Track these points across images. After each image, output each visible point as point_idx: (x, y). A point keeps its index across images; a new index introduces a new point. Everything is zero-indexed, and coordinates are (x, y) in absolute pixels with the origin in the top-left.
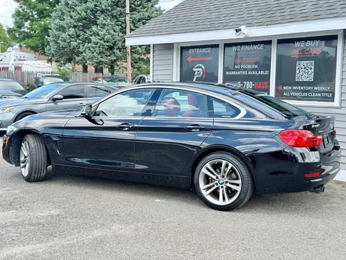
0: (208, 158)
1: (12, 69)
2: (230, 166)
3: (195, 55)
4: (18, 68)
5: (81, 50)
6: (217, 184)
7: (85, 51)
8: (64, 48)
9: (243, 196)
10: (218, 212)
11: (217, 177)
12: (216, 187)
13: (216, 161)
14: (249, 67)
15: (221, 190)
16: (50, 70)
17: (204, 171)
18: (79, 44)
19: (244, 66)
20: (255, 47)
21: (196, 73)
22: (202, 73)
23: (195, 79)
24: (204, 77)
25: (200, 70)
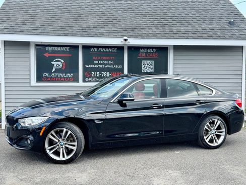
21: (55, 65)
22: (61, 65)
23: (54, 70)
24: (63, 69)
25: (60, 63)
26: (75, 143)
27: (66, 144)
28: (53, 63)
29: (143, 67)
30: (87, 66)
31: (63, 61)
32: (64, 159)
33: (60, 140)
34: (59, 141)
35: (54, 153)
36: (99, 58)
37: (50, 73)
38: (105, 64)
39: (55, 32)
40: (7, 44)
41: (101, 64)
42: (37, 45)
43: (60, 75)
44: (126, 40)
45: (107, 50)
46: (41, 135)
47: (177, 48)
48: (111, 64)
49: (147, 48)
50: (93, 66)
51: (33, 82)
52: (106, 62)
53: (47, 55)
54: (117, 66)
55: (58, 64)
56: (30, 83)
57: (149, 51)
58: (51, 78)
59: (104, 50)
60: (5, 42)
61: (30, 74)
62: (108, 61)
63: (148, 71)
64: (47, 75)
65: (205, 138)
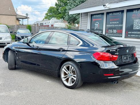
0: (65, 63)
1: (50, 26)
2: (73, 68)
3: (95, 18)
4: (52, 26)
5: (77, 18)
6: (68, 76)
7: (78, 18)
8: (71, 17)
9: (77, 82)
10: (68, 89)
11: (68, 73)
12: (68, 77)
13: (68, 65)
14: (115, 23)
15: (69, 79)
16: (64, 26)
17: (63, 69)
18: (77, 15)
19: (113, 23)
20: (118, 13)
21: (96, 26)
23: (95, 29)
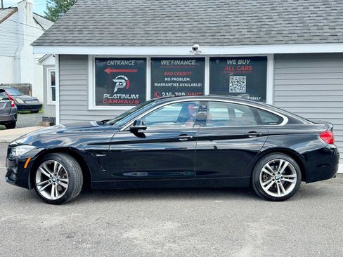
21: (118, 84)
22: (125, 84)
23: (116, 90)
24: (127, 88)
25: (123, 81)
26: (67, 180)
27: (58, 180)
28: (115, 81)
29: (231, 85)
30: (156, 85)
31: (126, 79)
32: (55, 198)
33: (52, 174)
34: (51, 176)
35: (45, 190)
36: (171, 74)
37: (112, 94)
38: (180, 82)
39: (111, 41)
40: (62, 58)
41: (174, 82)
42: (96, 59)
43: (123, 96)
44: (195, 49)
45: (182, 62)
46: (25, 167)
47: (279, 58)
48: (187, 82)
49: (237, 58)
50: (164, 84)
51: (92, 105)
52: (180, 79)
53: (108, 71)
54: (195, 85)
55: (120, 82)
56: (87, 106)
57: (240, 62)
58: (112, 99)
59: (178, 62)
60: (60, 56)
61: (87, 95)
62: (183, 77)
63: (238, 91)
64: (108, 95)
65: (263, 184)
